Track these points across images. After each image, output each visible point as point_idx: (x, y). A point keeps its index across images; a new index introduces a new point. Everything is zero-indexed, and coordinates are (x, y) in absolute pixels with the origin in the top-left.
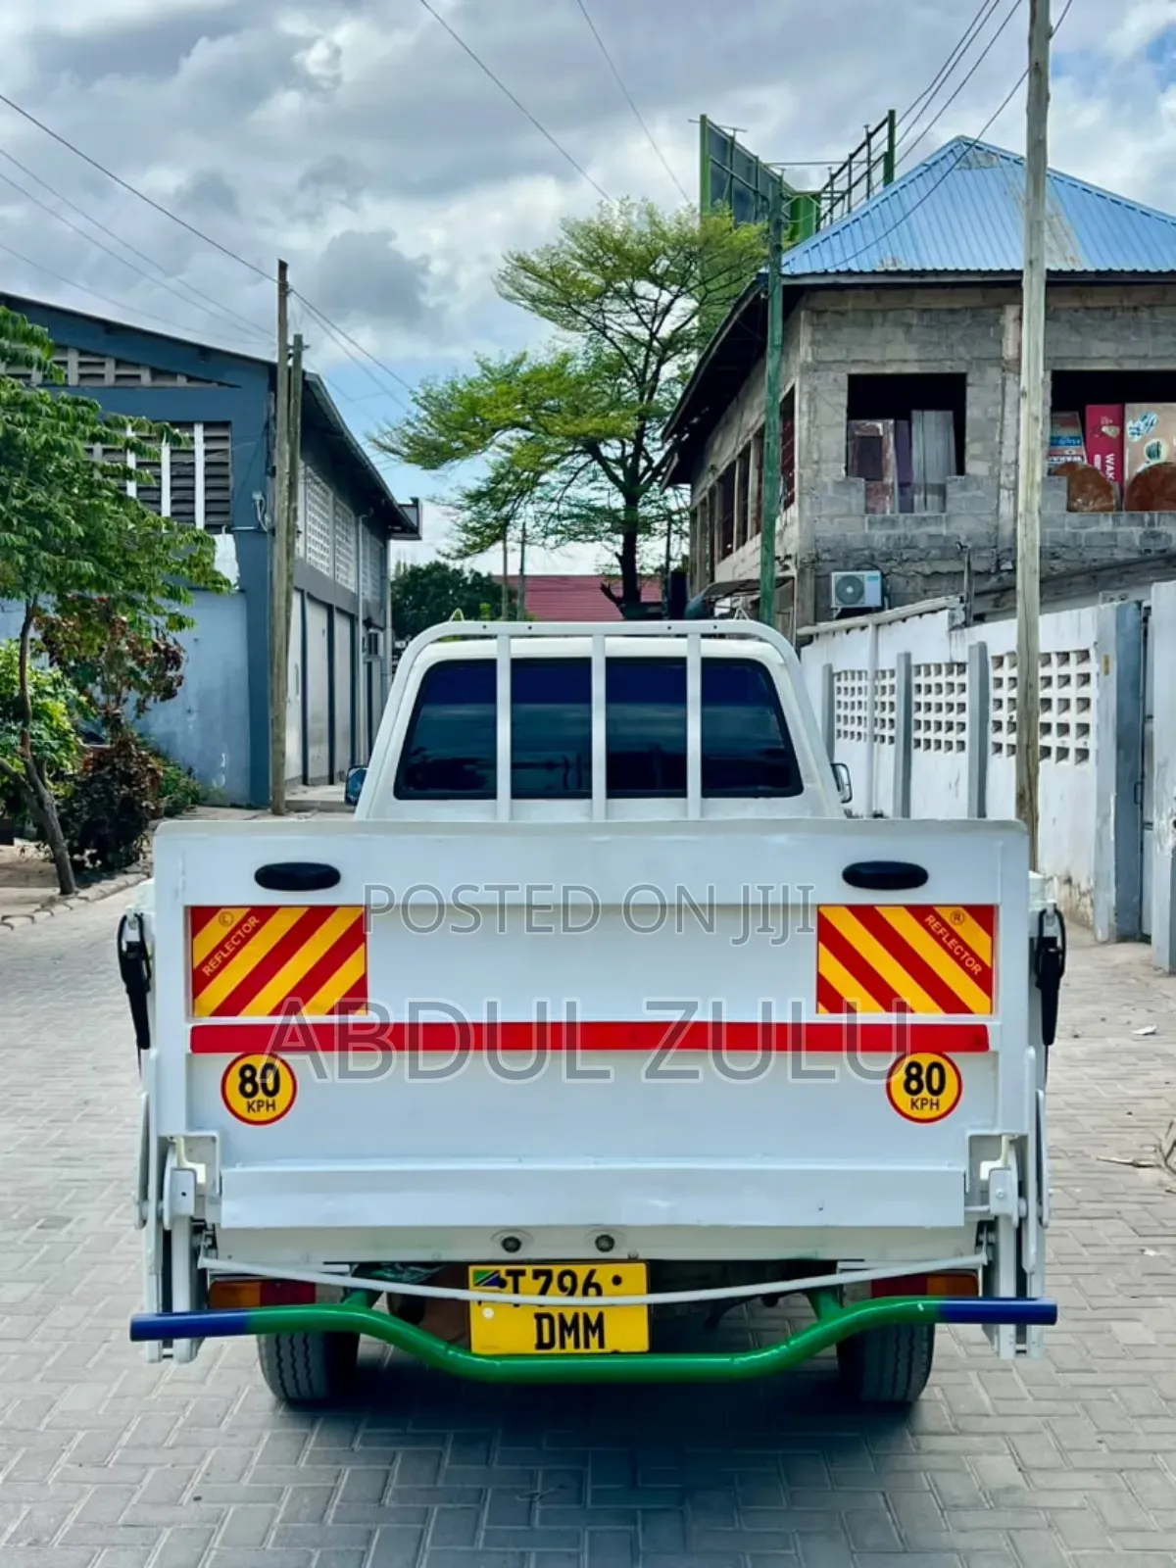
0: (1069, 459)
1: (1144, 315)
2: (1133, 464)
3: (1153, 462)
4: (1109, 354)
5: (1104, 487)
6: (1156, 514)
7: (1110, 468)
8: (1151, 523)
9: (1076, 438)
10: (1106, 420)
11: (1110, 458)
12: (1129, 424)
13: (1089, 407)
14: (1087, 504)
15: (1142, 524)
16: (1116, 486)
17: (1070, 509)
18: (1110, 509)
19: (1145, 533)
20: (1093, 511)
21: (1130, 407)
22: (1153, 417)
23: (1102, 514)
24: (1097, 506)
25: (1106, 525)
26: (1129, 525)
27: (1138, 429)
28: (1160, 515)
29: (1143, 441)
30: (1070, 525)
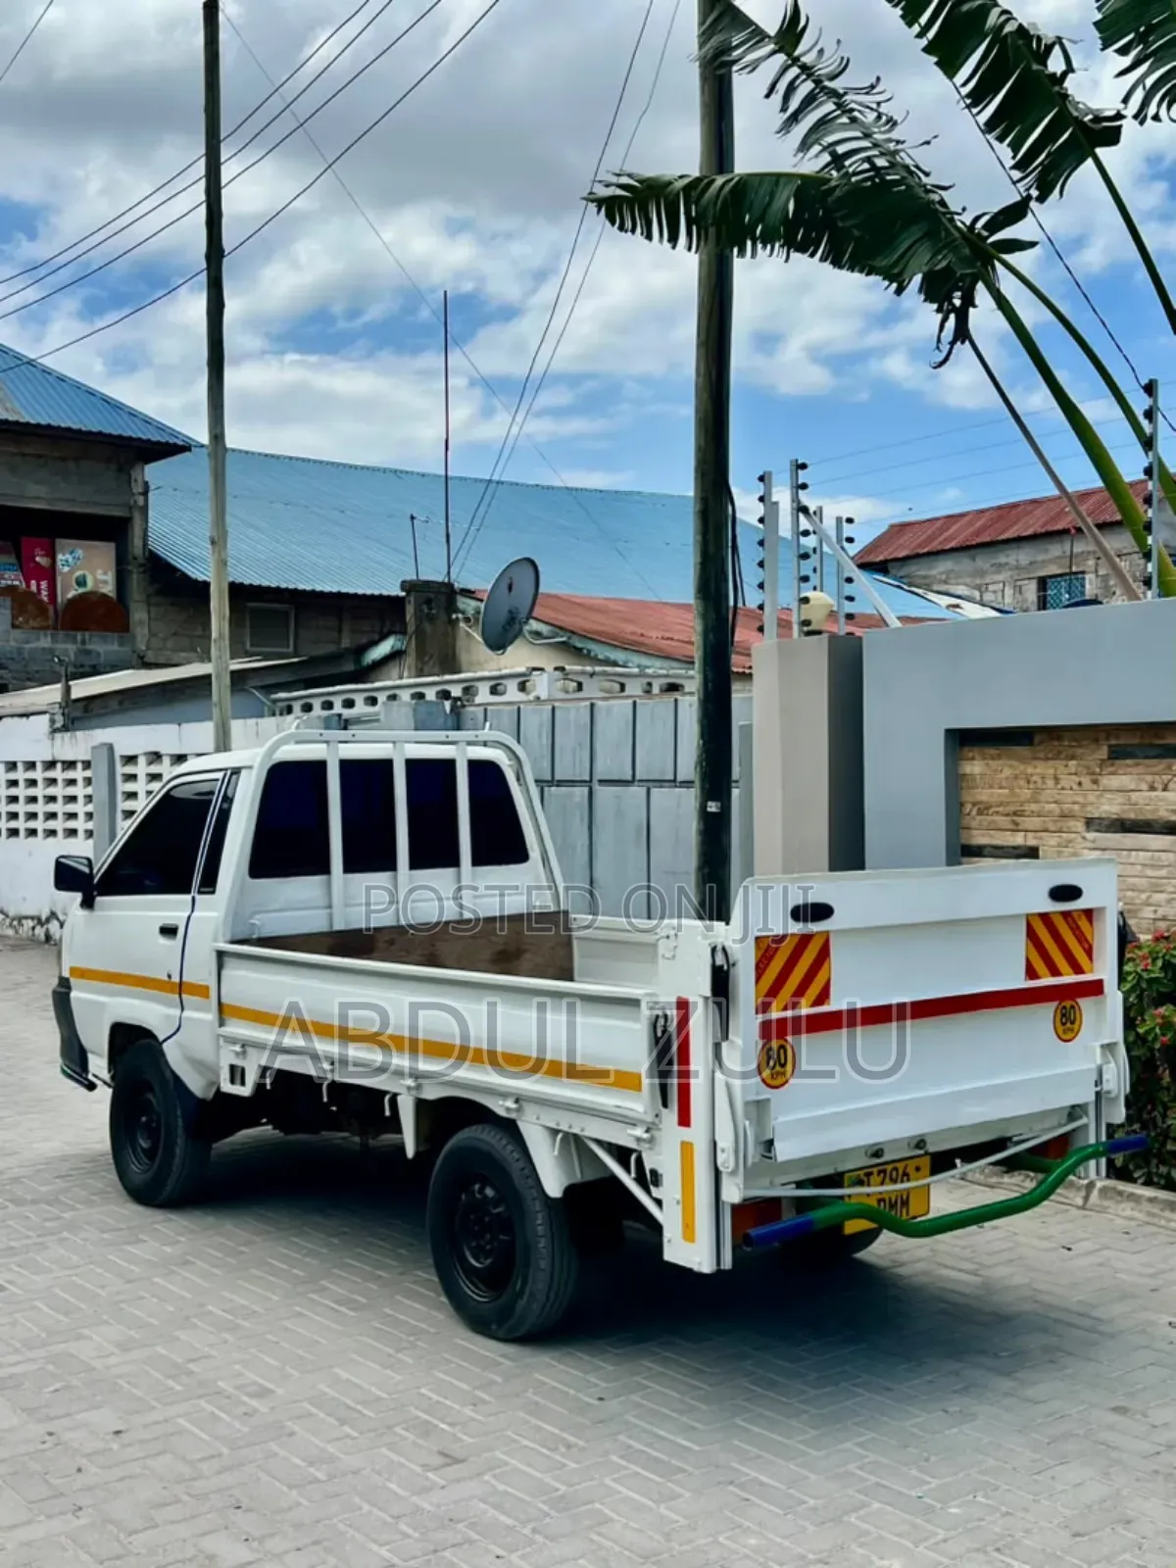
0: (9, 582)
1: (71, 465)
2: (64, 592)
3: (81, 590)
4: (43, 495)
5: (41, 609)
6: (87, 634)
7: (44, 593)
8: (83, 642)
9: (13, 565)
10: (38, 551)
11: (44, 584)
12: (60, 557)
13: (24, 540)
14: (27, 622)
15: (75, 641)
16: (51, 609)
17: (14, 626)
18: (47, 628)
19: (78, 649)
20: (33, 628)
21: (60, 542)
22: (80, 553)
23: (42, 633)
24: (36, 625)
25: (45, 642)
26: (64, 642)
27: (67, 561)
28: (91, 636)
29: (71, 572)
30: (15, 640)
